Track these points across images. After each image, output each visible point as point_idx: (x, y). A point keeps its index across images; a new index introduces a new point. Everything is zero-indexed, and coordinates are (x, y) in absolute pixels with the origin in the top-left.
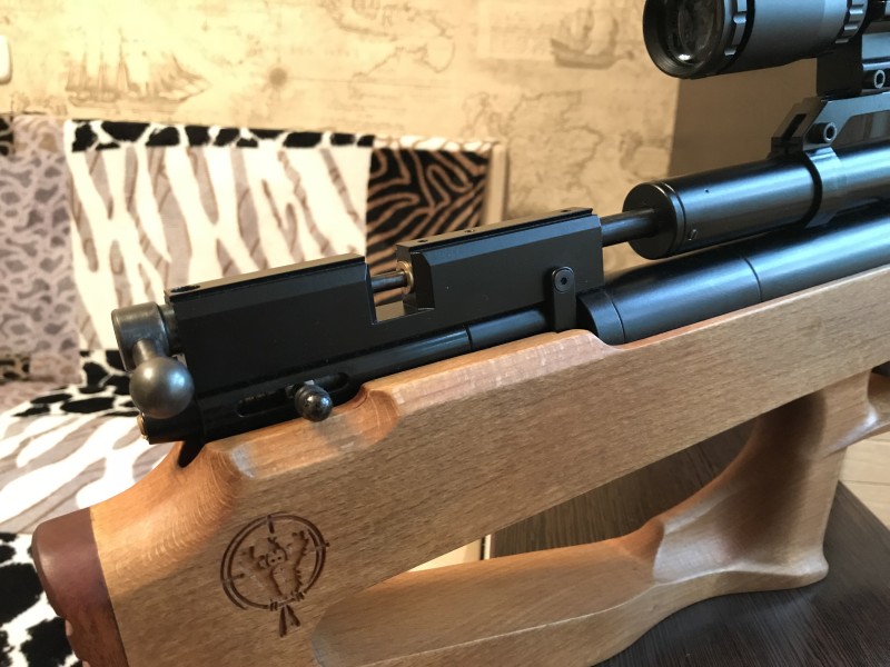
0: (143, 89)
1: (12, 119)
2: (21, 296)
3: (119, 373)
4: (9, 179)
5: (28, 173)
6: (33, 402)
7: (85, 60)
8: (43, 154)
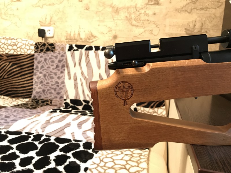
0: (83, 39)
1: (55, 43)
2: (52, 85)
3: (73, 105)
4: (53, 57)
5: (57, 56)
6: (53, 110)
7: (70, 33)
8: (61, 52)
